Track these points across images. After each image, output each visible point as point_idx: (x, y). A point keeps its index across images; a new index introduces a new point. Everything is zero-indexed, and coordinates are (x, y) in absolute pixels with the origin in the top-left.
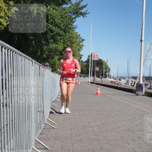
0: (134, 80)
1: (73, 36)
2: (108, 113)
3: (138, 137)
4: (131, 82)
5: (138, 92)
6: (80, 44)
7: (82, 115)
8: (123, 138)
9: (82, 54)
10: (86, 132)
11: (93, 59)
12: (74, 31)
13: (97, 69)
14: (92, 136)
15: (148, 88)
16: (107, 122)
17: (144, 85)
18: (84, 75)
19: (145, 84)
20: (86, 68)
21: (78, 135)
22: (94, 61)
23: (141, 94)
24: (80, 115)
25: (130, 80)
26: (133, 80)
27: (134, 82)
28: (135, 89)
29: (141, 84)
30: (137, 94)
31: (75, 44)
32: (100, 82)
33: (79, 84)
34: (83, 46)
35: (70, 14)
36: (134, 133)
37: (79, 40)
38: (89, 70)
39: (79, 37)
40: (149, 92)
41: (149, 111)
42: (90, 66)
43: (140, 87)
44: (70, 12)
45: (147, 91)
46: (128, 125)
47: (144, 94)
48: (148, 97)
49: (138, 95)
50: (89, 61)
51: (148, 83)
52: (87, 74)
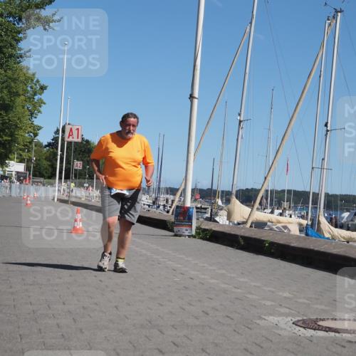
0: (171, 197)
1: (15, 76)
2: (101, 281)
3: (172, 344)
4: (165, 203)
5: (179, 228)
6: (36, 97)
7: (31, 285)
8: (134, 346)
9: (39, 125)
10: (40, 330)
11: (66, 139)
12: (18, 63)
13: (77, 166)
14: (53, 341)
15: (207, 219)
16: (96, 304)
17: (195, 210)
18: (42, 180)
19: (197, 208)
20: (49, 163)
21: (18, 336)
22: (70, 143)
23: (187, 233)
24: (24, 284)
25: (163, 197)
26: (168, 196)
27: (170, 202)
28: (173, 220)
29: (188, 208)
30: (179, 233)
31: (22, 97)
32: (83, 200)
33: (29, 202)
34: (41, 102)
35: (11, 19)
36: (163, 334)
37: (31, 88)
38: (56, 168)
39: (32, 80)
40: (207, 230)
41: (203, 277)
42: (59, 157)
43: (183, 214)
44: (10, 14)
45: (203, 227)
46: (149, 310)
47: (194, 233)
48: (205, 242)
49: (180, 236)
50: (58, 143)
51: (206, 206)
52: (50, 178)
